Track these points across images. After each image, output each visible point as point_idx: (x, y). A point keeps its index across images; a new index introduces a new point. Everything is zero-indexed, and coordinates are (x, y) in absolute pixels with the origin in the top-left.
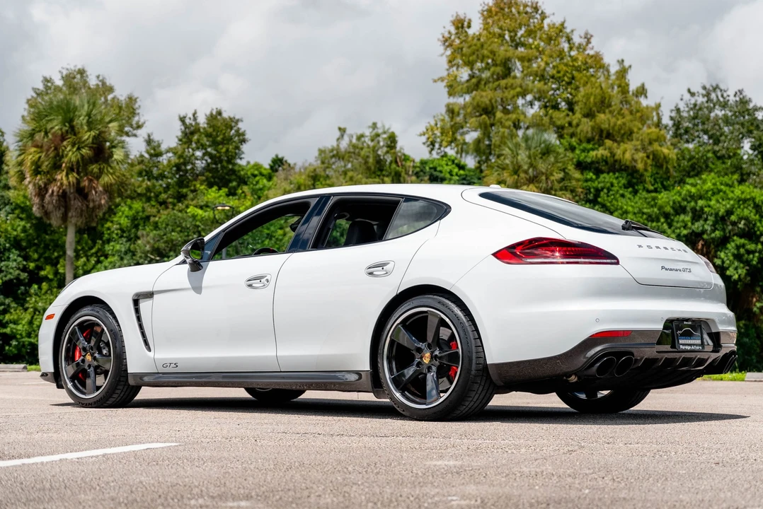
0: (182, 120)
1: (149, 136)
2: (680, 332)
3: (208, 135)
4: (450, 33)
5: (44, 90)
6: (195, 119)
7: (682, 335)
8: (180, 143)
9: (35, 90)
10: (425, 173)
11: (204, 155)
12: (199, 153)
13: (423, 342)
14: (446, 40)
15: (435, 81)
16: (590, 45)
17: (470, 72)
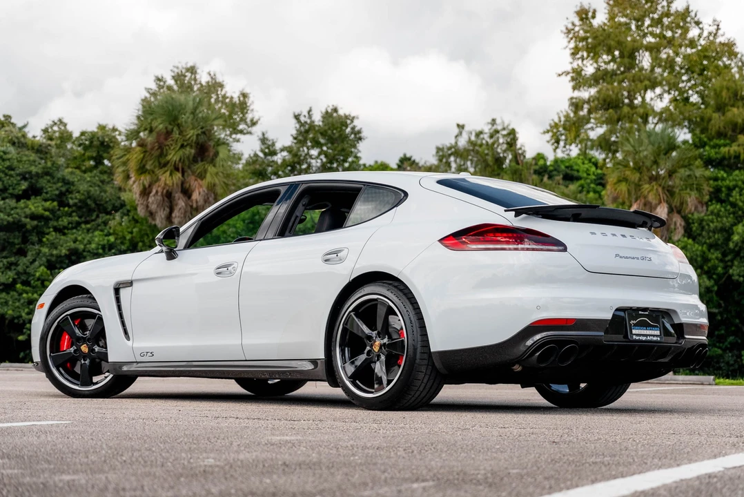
0: (297, 117)
1: (263, 134)
2: (635, 322)
3: (323, 134)
4: (573, 24)
5: (157, 89)
6: (310, 117)
7: (635, 325)
8: (295, 141)
9: (148, 90)
10: (559, 172)
11: (320, 154)
12: (314, 152)
13: (373, 331)
14: (569, 31)
15: (560, 75)
16: (720, 32)
17: (595, 65)
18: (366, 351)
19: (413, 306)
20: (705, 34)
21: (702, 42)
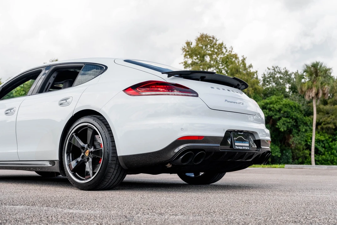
2: (236, 138)
4: (185, 47)
7: (237, 140)
13: (85, 144)
14: (183, 49)
15: (180, 64)
16: (233, 51)
17: (192, 60)
18: (81, 156)
19: (108, 129)
20: (228, 51)
21: (227, 53)
